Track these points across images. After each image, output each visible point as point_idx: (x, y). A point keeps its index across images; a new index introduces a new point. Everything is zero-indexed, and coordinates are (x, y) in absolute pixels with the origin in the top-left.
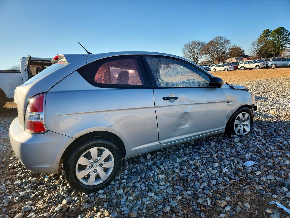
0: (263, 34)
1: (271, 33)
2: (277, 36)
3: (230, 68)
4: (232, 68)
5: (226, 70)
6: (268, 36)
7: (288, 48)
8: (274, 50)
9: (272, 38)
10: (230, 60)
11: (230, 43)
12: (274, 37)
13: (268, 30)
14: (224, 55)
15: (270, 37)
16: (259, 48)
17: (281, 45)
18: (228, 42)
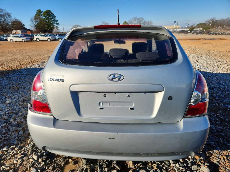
0: (37, 13)
1: (42, 13)
2: (47, 17)
3: (27, 39)
4: (28, 40)
5: (24, 41)
6: (41, 15)
7: (56, 26)
8: (47, 27)
9: (44, 17)
10: (16, 32)
11: (11, 16)
12: (46, 17)
13: (40, 10)
14: (7, 27)
15: (43, 17)
16: (37, 24)
17: (52, 24)
18: (9, 15)
